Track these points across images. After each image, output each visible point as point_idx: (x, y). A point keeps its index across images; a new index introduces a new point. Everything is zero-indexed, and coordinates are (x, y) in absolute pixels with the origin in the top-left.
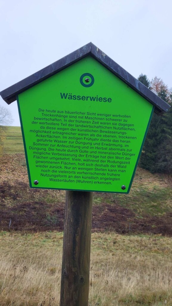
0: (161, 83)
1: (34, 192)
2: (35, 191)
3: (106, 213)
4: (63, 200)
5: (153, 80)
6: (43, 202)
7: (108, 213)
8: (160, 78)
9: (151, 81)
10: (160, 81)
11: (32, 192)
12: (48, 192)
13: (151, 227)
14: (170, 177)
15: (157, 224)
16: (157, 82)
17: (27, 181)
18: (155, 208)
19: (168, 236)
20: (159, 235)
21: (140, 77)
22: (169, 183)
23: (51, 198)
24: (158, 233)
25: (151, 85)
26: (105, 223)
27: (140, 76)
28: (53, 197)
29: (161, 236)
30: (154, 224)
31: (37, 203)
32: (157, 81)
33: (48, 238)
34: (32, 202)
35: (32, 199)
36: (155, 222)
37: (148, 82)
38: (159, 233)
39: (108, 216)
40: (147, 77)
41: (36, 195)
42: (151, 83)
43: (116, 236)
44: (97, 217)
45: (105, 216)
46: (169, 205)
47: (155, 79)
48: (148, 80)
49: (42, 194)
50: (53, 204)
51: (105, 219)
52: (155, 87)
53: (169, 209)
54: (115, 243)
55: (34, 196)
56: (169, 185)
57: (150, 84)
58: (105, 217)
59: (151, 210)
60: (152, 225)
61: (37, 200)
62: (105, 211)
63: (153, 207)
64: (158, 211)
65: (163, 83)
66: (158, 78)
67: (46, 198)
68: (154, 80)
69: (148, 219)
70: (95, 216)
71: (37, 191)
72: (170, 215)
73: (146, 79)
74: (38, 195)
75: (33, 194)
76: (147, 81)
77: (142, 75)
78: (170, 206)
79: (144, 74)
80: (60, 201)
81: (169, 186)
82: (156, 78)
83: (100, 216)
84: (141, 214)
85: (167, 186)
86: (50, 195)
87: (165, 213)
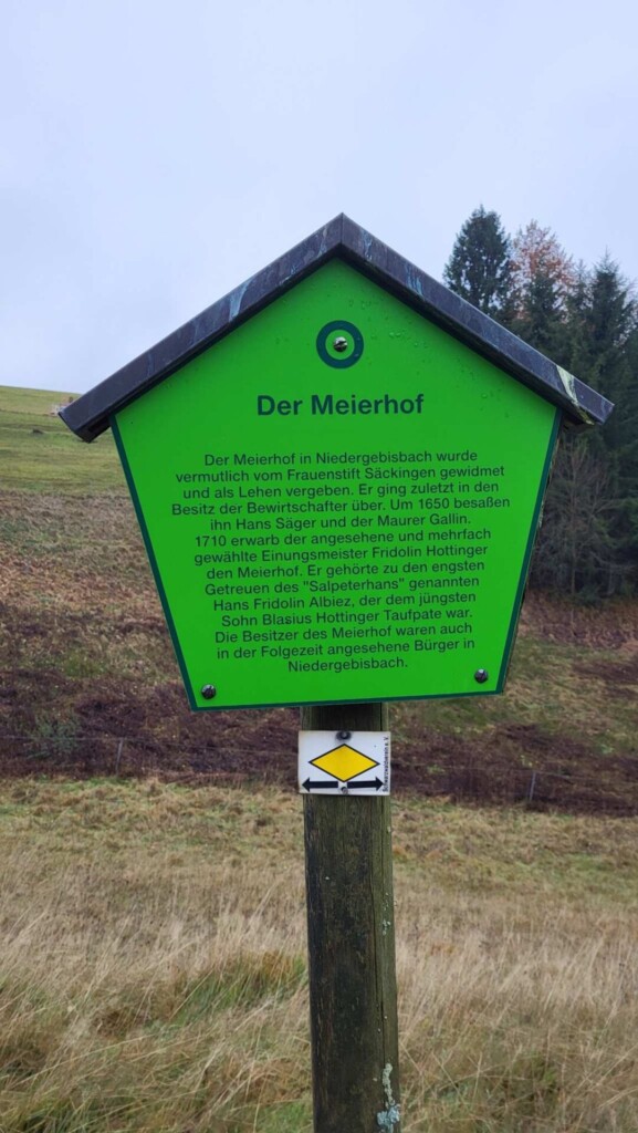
0: (552, 247)
1: (26, 635)
2: (27, 631)
3: (279, 719)
4: (129, 667)
5: (521, 232)
6: (52, 672)
7: (284, 720)
8: (549, 228)
9: (513, 237)
10: (547, 238)
11: (17, 635)
12: (76, 636)
13: (426, 772)
14: (541, 600)
15: (449, 762)
16: (538, 243)
17: (10, 594)
18: (463, 707)
19: (472, 804)
20: (441, 799)
21: (473, 220)
22: (535, 623)
23: (85, 659)
24: (437, 794)
25: (514, 255)
26: (261, 753)
27: (474, 215)
28: (92, 654)
29: (447, 803)
30: (440, 761)
31: (25, 675)
32: (538, 239)
33: (23, 801)
34: (8, 673)
35: (10, 661)
36: (445, 756)
37: (502, 242)
38: (444, 794)
39: (280, 730)
40: (501, 220)
41: (29, 645)
42: (516, 245)
43: (279, 801)
44: (238, 735)
45: (271, 729)
46: (513, 699)
47: (528, 230)
48: (503, 232)
49: (55, 642)
50: (86, 682)
51: (265, 742)
52: (527, 260)
53: (513, 712)
54: (261, 823)
55: (22, 650)
56: (533, 629)
57: (509, 249)
58: (270, 733)
59: (446, 715)
60: (431, 765)
61: (27, 665)
62: (276, 713)
63: (455, 705)
64: (470, 720)
65: (557, 247)
66: (541, 226)
67: (63, 660)
68: (525, 233)
69: (422, 745)
70: (235, 729)
71: (35, 632)
72: (506, 732)
73: (496, 228)
74: (38, 645)
75: (18, 643)
76: (499, 237)
77: (482, 212)
78: (516, 704)
79: (487, 211)
80: (114, 672)
81: (531, 632)
82: (532, 228)
83: (253, 730)
84: (404, 726)
85: (527, 632)
86: (84, 648)
87: (492, 726)
